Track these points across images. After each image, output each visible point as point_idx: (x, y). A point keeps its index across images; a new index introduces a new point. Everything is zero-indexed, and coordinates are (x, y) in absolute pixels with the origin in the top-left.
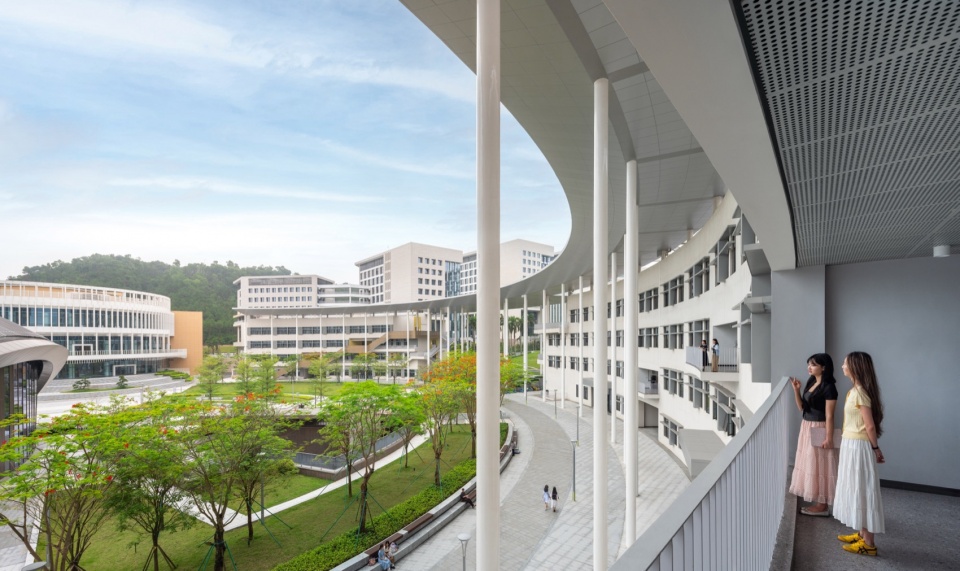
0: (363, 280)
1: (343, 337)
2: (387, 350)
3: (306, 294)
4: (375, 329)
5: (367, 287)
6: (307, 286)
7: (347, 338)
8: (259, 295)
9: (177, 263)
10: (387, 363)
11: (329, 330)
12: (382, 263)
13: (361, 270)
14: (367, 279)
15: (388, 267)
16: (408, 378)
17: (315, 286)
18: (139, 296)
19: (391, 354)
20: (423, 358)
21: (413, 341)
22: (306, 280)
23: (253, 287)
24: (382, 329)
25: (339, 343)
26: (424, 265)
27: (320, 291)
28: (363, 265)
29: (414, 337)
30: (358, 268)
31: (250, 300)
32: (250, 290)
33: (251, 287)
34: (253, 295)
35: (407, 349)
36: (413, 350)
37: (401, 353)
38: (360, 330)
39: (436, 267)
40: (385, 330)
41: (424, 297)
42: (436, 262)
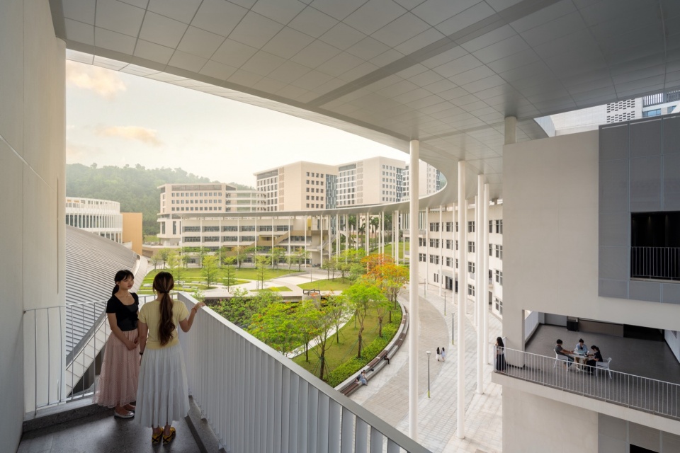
0: (260, 187)
1: (255, 234)
2: (289, 244)
3: (218, 198)
4: (279, 228)
5: (263, 192)
6: (218, 192)
7: (258, 235)
8: (180, 198)
9: (95, 165)
10: (289, 254)
11: (243, 229)
12: (277, 175)
13: (258, 179)
14: (263, 186)
15: (282, 178)
16: (305, 265)
17: (224, 192)
18: (97, 203)
19: (292, 247)
20: (316, 250)
21: (309, 238)
22: (216, 187)
23: (175, 192)
24: (285, 228)
25: (251, 239)
26: (311, 178)
27: (228, 195)
28: (261, 176)
29: (310, 235)
30: (256, 178)
31: (173, 202)
32: (173, 195)
33: (174, 192)
34: (176, 198)
35: (305, 244)
36: (309, 245)
37: (298, 247)
38: (269, 228)
39: (320, 179)
40: (287, 230)
41: (310, 202)
42: (320, 176)
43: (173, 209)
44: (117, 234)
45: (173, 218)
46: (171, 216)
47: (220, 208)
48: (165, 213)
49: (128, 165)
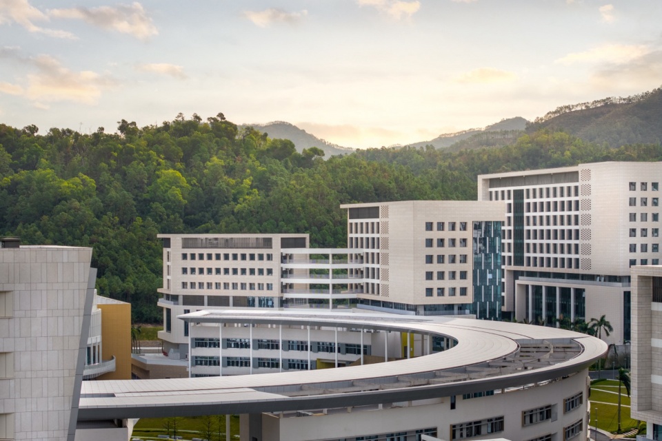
3: (265, 264)
4: (349, 348)
6: (265, 252)
7: (315, 359)
8: (197, 264)
11: (291, 345)
12: (379, 218)
14: (359, 236)
15: (385, 227)
17: (277, 251)
23: (189, 251)
24: (359, 349)
26: (436, 235)
27: (285, 258)
28: (354, 211)
31: (185, 271)
32: (185, 256)
33: (185, 251)
34: (189, 264)
38: (330, 348)
39: (458, 234)
40: (359, 353)
41: (435, 284)
42: (458, 226)
43: (184, 285)
44: (94, 347)
45: (184, 304)
46: (181, 299)
47: (269, 287)
48: (172, 292)
49: (102, 129)
